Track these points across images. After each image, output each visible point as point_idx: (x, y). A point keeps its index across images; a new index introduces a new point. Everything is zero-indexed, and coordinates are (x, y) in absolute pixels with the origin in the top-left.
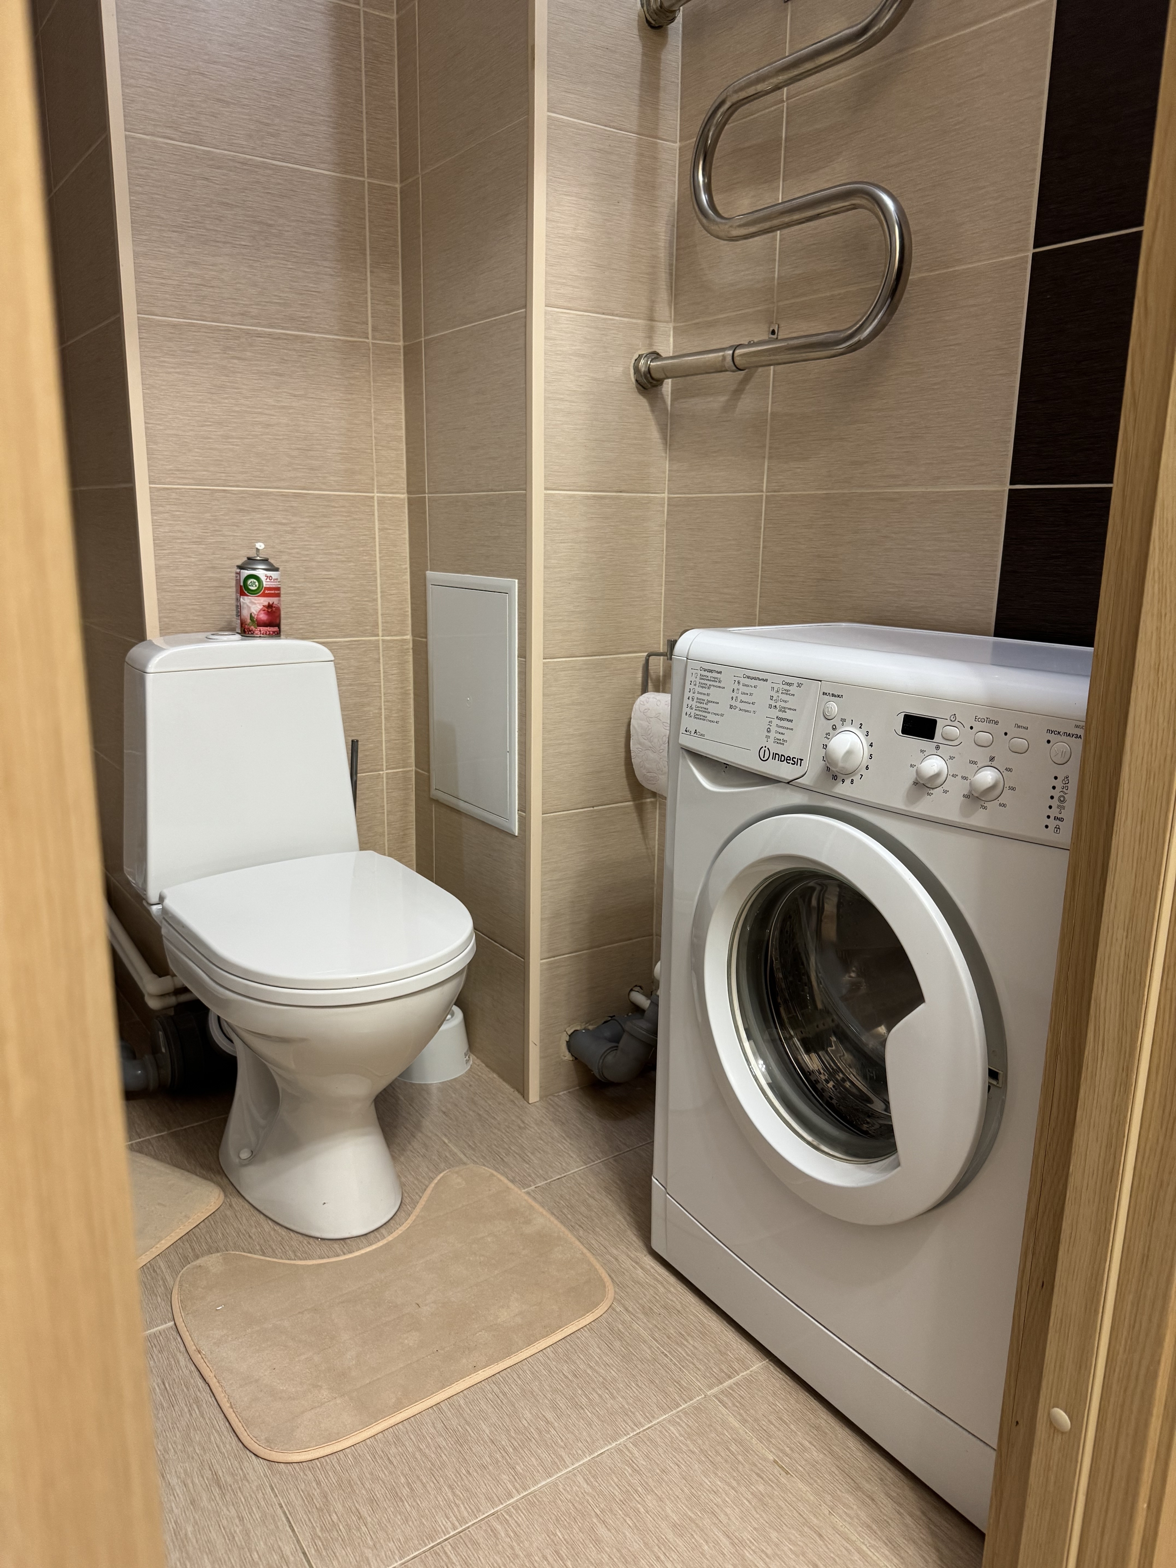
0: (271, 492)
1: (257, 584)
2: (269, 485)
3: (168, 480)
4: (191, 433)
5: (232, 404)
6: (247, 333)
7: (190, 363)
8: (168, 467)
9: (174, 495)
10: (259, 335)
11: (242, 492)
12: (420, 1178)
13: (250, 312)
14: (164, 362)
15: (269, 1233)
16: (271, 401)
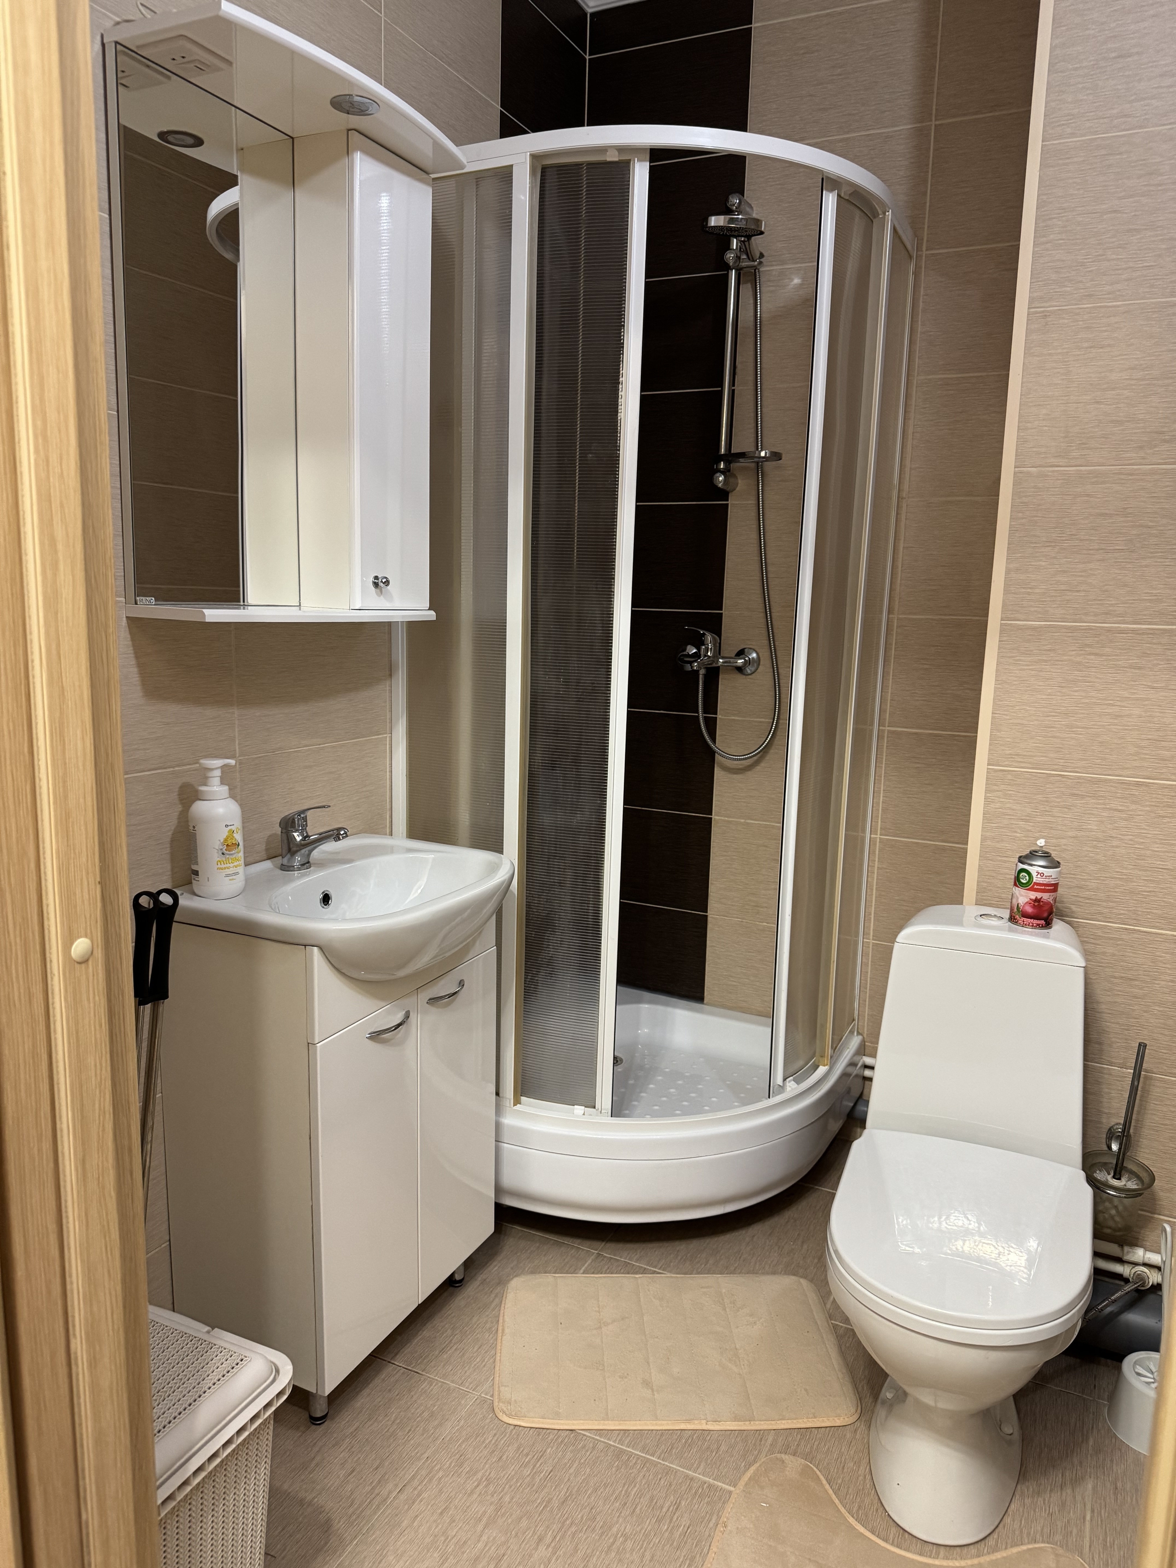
0: (1111, 780)
1: (1027, 878)
2: (1110, 772)
3: (1006, 763)
4: (1036, 723)
5: (1081, 696)
6: (1109, 630)
7: (1045, 661)
8: (1008, 752)
9: (1009, 777)
10: (1122, 631)
11: (1079, 778)
12: (1025, 1531)
13: (1115, 611)
14: (1020, 660)
15: (859, 1476)
16: (1126, 694)
